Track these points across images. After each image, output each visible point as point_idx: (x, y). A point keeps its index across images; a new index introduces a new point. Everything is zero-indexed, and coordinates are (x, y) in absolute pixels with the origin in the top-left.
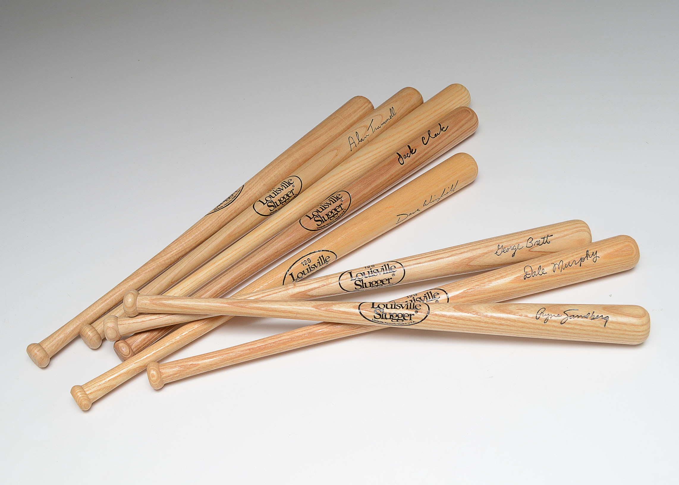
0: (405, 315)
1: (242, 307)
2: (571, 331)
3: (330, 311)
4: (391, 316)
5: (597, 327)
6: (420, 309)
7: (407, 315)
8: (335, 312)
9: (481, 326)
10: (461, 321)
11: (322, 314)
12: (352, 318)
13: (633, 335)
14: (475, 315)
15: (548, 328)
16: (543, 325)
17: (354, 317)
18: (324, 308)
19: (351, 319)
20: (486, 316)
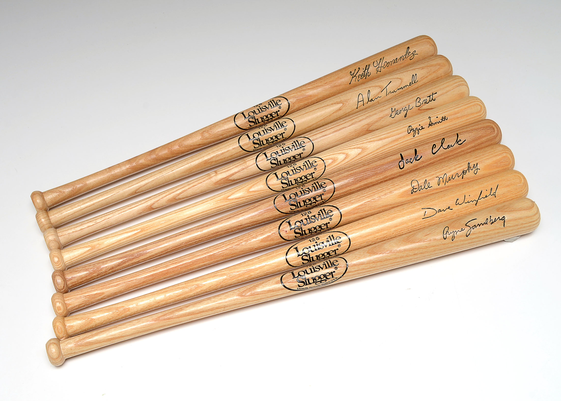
0: (327, 275)
1: (169, 319)
2: (476, 240)
3: (256, 295)
4: (313, 280)
5: (498, 229)
6: (338, 264)
7: (329, 274)
8: (260, 294)
9: (398, 262)
10: (378, 263)
11: (248, 300)
12: (278, 293)
13: (529, 226)
14: (390, 254)
15: (457, 244)
16: (452, 243)
17: (281, 292)
18: (249, 293)
19: (277, 295)
20: (400, 251)
